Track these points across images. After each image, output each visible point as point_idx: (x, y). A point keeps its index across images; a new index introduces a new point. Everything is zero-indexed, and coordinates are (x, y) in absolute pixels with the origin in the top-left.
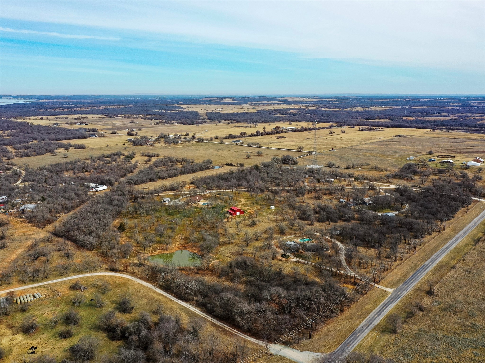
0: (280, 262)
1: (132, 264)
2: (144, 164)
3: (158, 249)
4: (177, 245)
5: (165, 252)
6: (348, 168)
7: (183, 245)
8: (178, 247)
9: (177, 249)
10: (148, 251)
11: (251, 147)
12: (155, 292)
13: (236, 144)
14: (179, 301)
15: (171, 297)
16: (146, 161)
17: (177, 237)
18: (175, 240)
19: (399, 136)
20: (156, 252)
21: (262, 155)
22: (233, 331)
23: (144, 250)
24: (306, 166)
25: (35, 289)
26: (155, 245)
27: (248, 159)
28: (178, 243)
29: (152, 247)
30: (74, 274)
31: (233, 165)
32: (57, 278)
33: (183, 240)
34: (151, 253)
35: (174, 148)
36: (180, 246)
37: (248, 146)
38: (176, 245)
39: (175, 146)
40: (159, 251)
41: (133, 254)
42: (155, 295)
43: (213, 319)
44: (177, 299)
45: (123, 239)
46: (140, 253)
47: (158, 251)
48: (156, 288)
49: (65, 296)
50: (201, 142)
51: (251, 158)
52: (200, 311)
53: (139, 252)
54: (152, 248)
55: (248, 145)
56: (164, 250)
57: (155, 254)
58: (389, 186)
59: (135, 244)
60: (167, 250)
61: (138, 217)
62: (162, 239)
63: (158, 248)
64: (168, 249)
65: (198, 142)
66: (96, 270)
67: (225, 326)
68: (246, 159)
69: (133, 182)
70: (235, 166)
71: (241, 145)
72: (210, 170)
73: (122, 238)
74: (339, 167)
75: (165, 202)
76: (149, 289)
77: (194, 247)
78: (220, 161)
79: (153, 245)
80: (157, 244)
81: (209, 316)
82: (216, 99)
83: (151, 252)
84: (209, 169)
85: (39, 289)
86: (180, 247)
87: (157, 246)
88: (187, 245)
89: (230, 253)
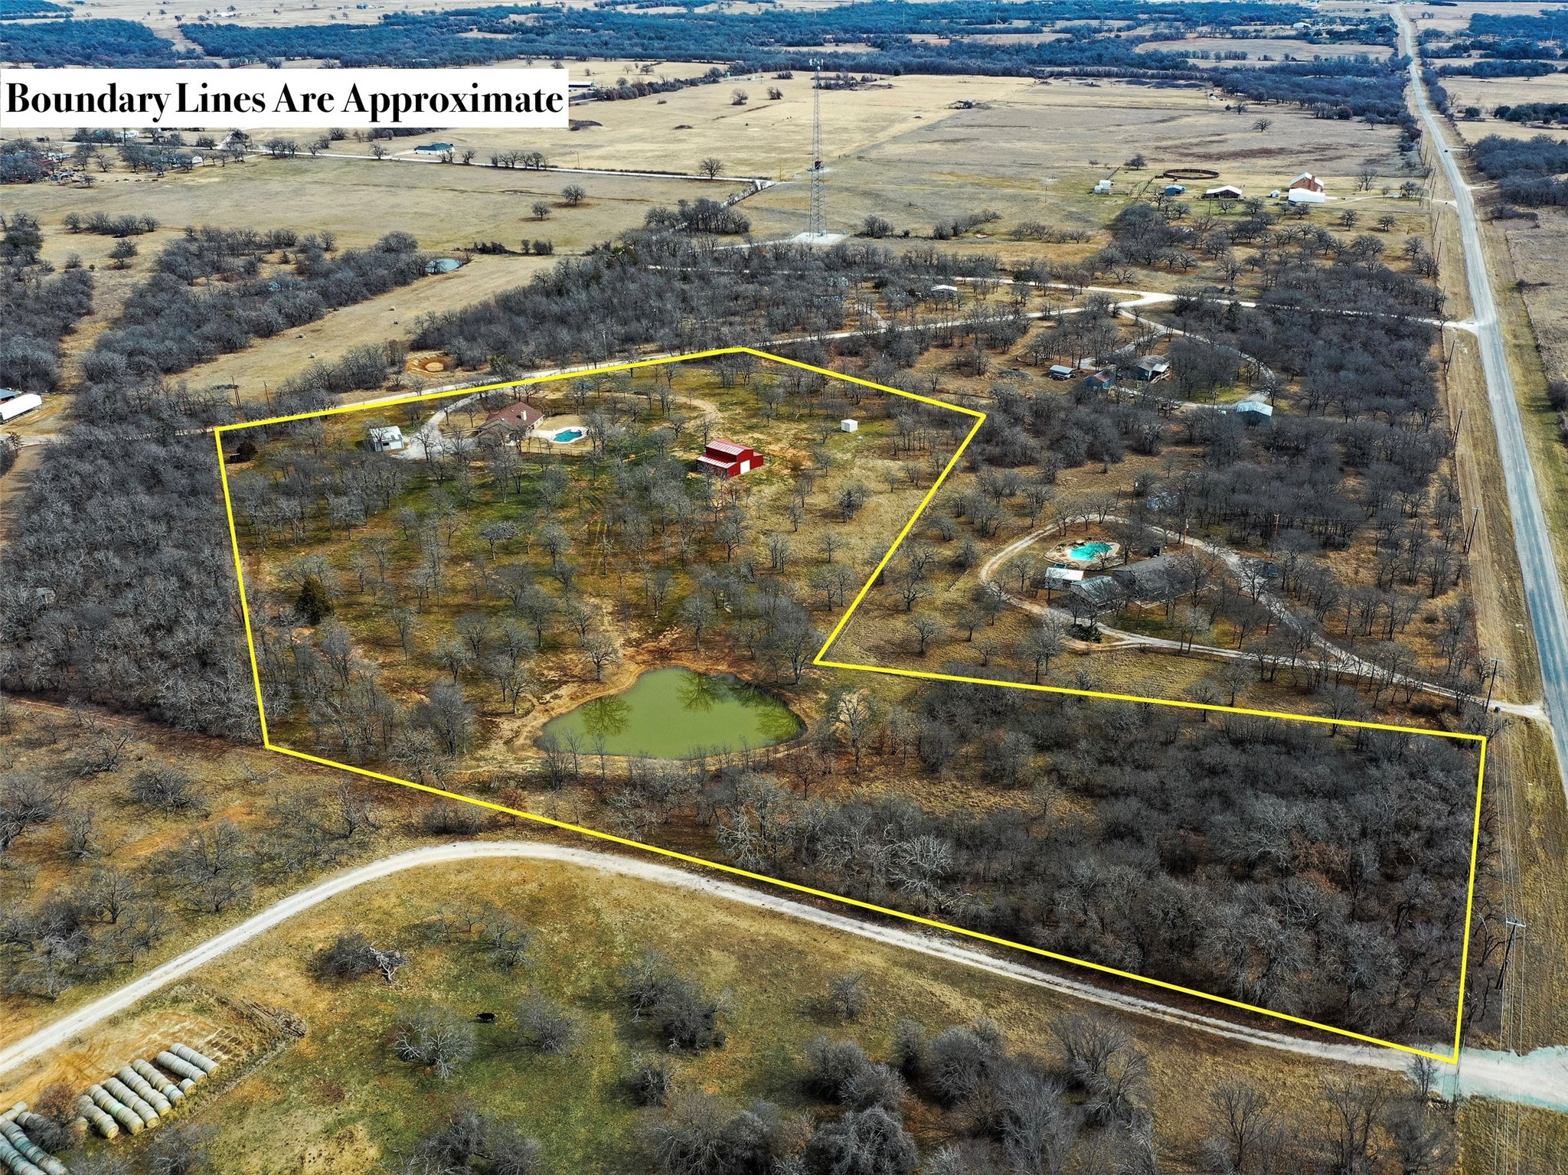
0: (1086, 661)
2: (109, 268)
3: (555, 683)
4: (620, 650)
6: (940, 236)
7: (650, 645)
8: (632, 658)
9: (633, 667)
11: (507, 168)
12: (731, 907)
13: (444, 162)
14: (866, 925)
15: (821, 917)
16: (112, 256)
18: (588, 626)
19: (968, 105)
20: (556, 697)
21: (585, 201)
22: (1207, 1024)
24: (785, 235)
25: (136, 1024)
26: (526, 665)
27: (541, 220)
28: (617, 641)
30: (271, 890)
31: (506, 252)
32: (201, 932)
34: (538, 706)
35: (190, 188)
36: (637, 653)
37: (495, 167)
39: (187, 178)
40: (566, 690)
42: (743, 924)
43: (1077, 985)
44: (857, 923)
46: (493, 714)
47: (562, 692)
48: (719, 884)
49: (330, 1030)
50: (285, 156)
51: (550, 215)
52: (993, 956)
53: (485, 713)
54: (526, 682)
55: (495, 161)
56: (582, 680)
58: (1139, 297)
60: (598, 681)
61: (323, 535)
63: (551, 675)
64: (602, 677)
65: (275, 157)
66: (363, 846)
67: (1154, 1010)
68: (533, 220)
69: (154, 363)
70: (514, 253)
71: (466, 163)
72: (432, 278)
74: (906, 234)
75: (386, 448)
76: (692, 895)
77: (701, 649)
78: (437, 234)
80: (526, 656)
81: (1048, 972)
83: (533, 700)
84: (424, 274)
85: (152, 1016)
87: (538, 665)
88: (665, 641)
89: (869, 650)
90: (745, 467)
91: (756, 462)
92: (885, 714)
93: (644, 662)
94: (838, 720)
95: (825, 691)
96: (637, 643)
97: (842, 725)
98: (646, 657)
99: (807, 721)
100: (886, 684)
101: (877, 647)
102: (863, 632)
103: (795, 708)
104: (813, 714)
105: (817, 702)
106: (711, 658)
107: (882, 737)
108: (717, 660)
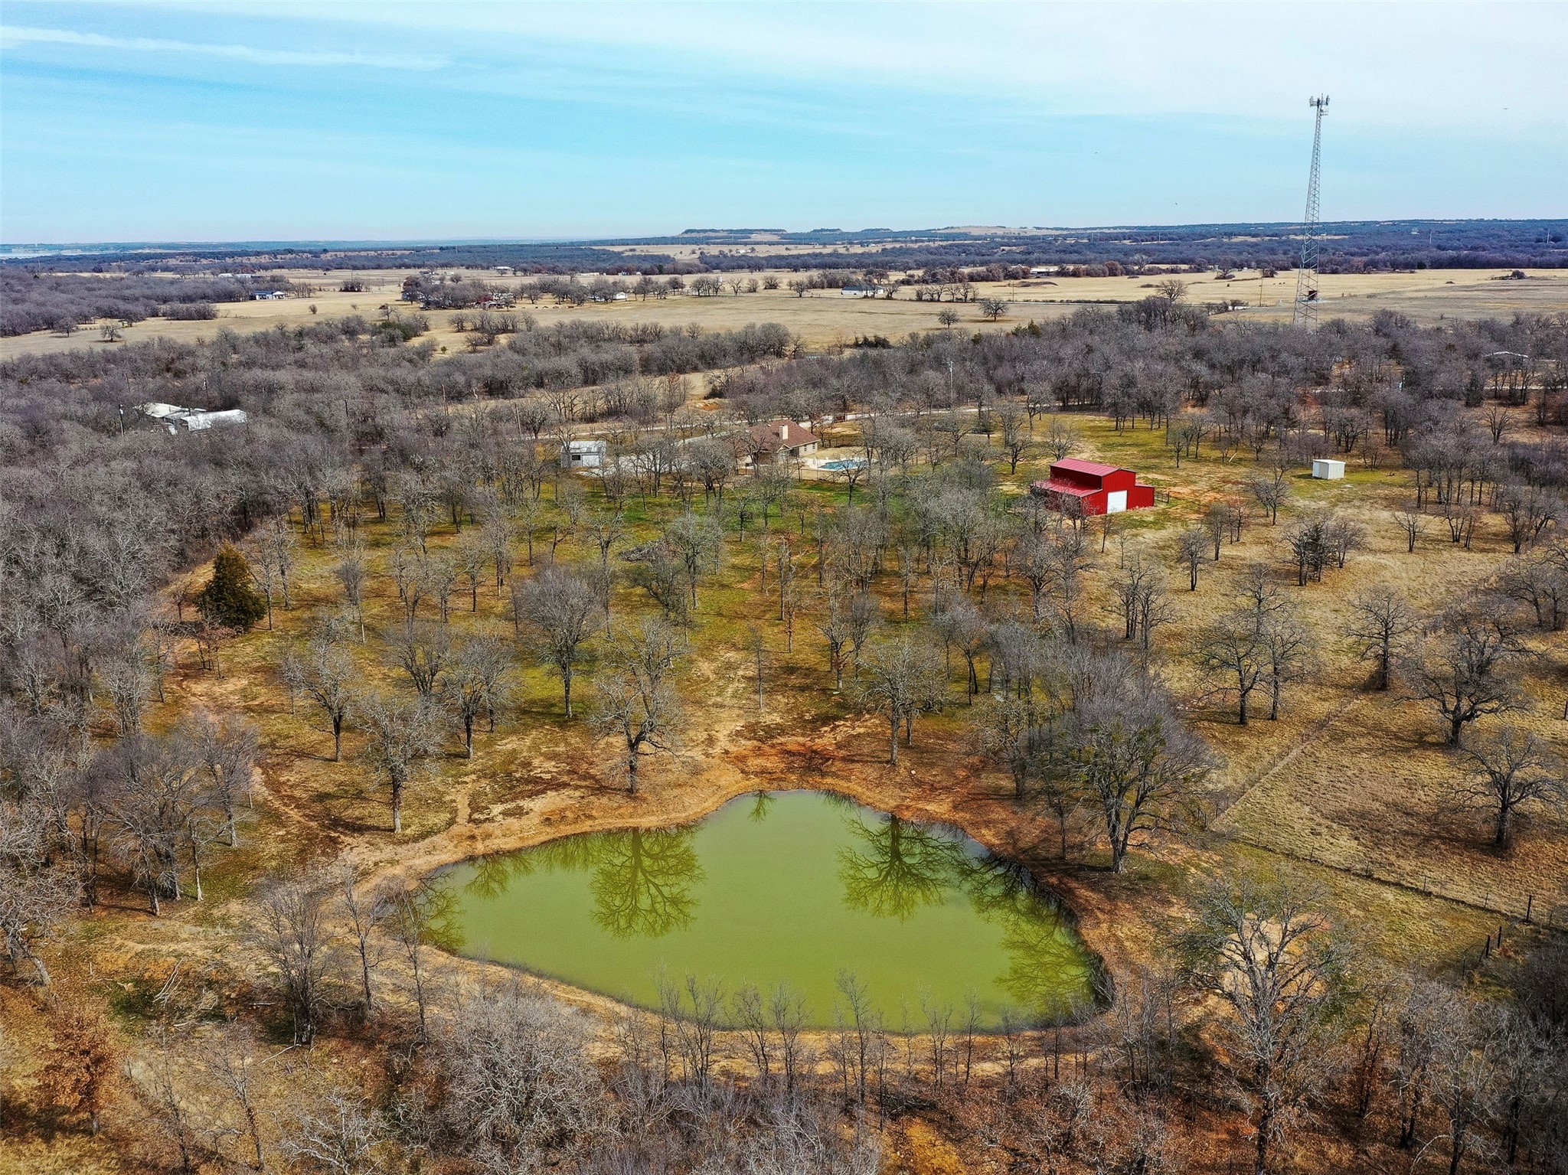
1: (209, 1000)
2: (461, 352)
3: (541, 786)
4: (723, 743)
5: (609, 814)
7: (794, 741)
8: (741, 759)
9: (730, 779)
10: (439, 803)
16: (470, 343)
17: (706, 668)
18: (694, 695)
20: (519, 812)
21: (1006, 318)
23: (394, 803)
26: (510, 744)
27: (946, 329)
28: (728, 725)
29: (477, 759)
33: (770, 692)
34: (462, 827)
35: (597, 311)
36: (758, 752)
37: (920, 300)
38: (711, 741)
39: (602, 307)
40: (550, 801)
41: (273, 848)
45: (217, 690)
46: (357, 828)
47: (539, 805)
50: (710, 296)
51: (957, 324)
53: (336, 823)
54: (482, 774)
55: (919, 294)
56: (600, 788)
57: (510, 844)
59: (316, 736)
60: (631, 792)
62: (580, 686)
63: (544, 768)
64: (642, 786)
68: (938, 329)
71: (889, 298)
73: (221, 678)
75: (576, 463)
77: (904, 763)
78: (820, 337)
79: (490, 743)
80: (527, 728)
82: (725, 234)
83: (464, 812)
86: (754, 763)
87: (535, 747)
88: (827, 739)
89: (1340, 818)
90: (1117, 501)
91: (1141, 497)
92: (1386, 993)
93: (762, 772)
94: (1212, 985)
95: (1190, 901)
96: (771, 732)
97: (1225, 1009)
98: (773, 763)
99: (1121, 974)
100: (1385, 910)
101: (1363, 815)
102: (1323, 778)
103: (1094, 934)
104: (1143, 959)
105: (1162, 926)
106: (919, 784)
107: (1367, 1070)
108: (932, 790)
